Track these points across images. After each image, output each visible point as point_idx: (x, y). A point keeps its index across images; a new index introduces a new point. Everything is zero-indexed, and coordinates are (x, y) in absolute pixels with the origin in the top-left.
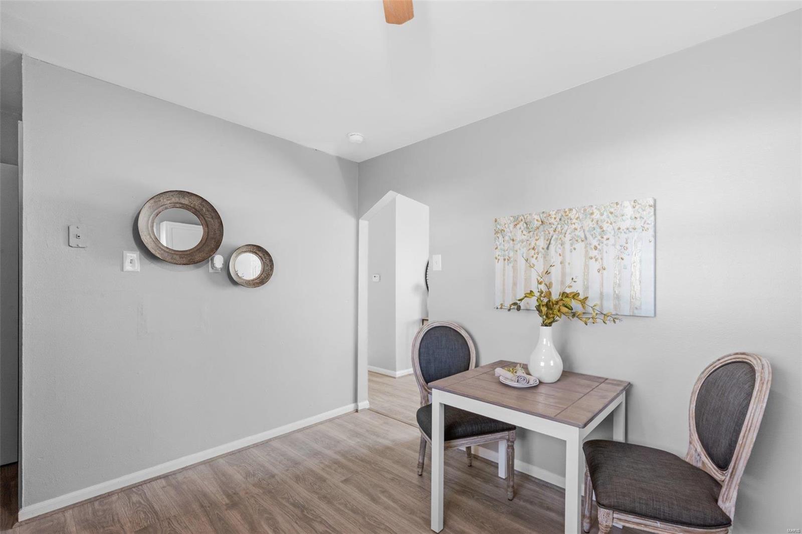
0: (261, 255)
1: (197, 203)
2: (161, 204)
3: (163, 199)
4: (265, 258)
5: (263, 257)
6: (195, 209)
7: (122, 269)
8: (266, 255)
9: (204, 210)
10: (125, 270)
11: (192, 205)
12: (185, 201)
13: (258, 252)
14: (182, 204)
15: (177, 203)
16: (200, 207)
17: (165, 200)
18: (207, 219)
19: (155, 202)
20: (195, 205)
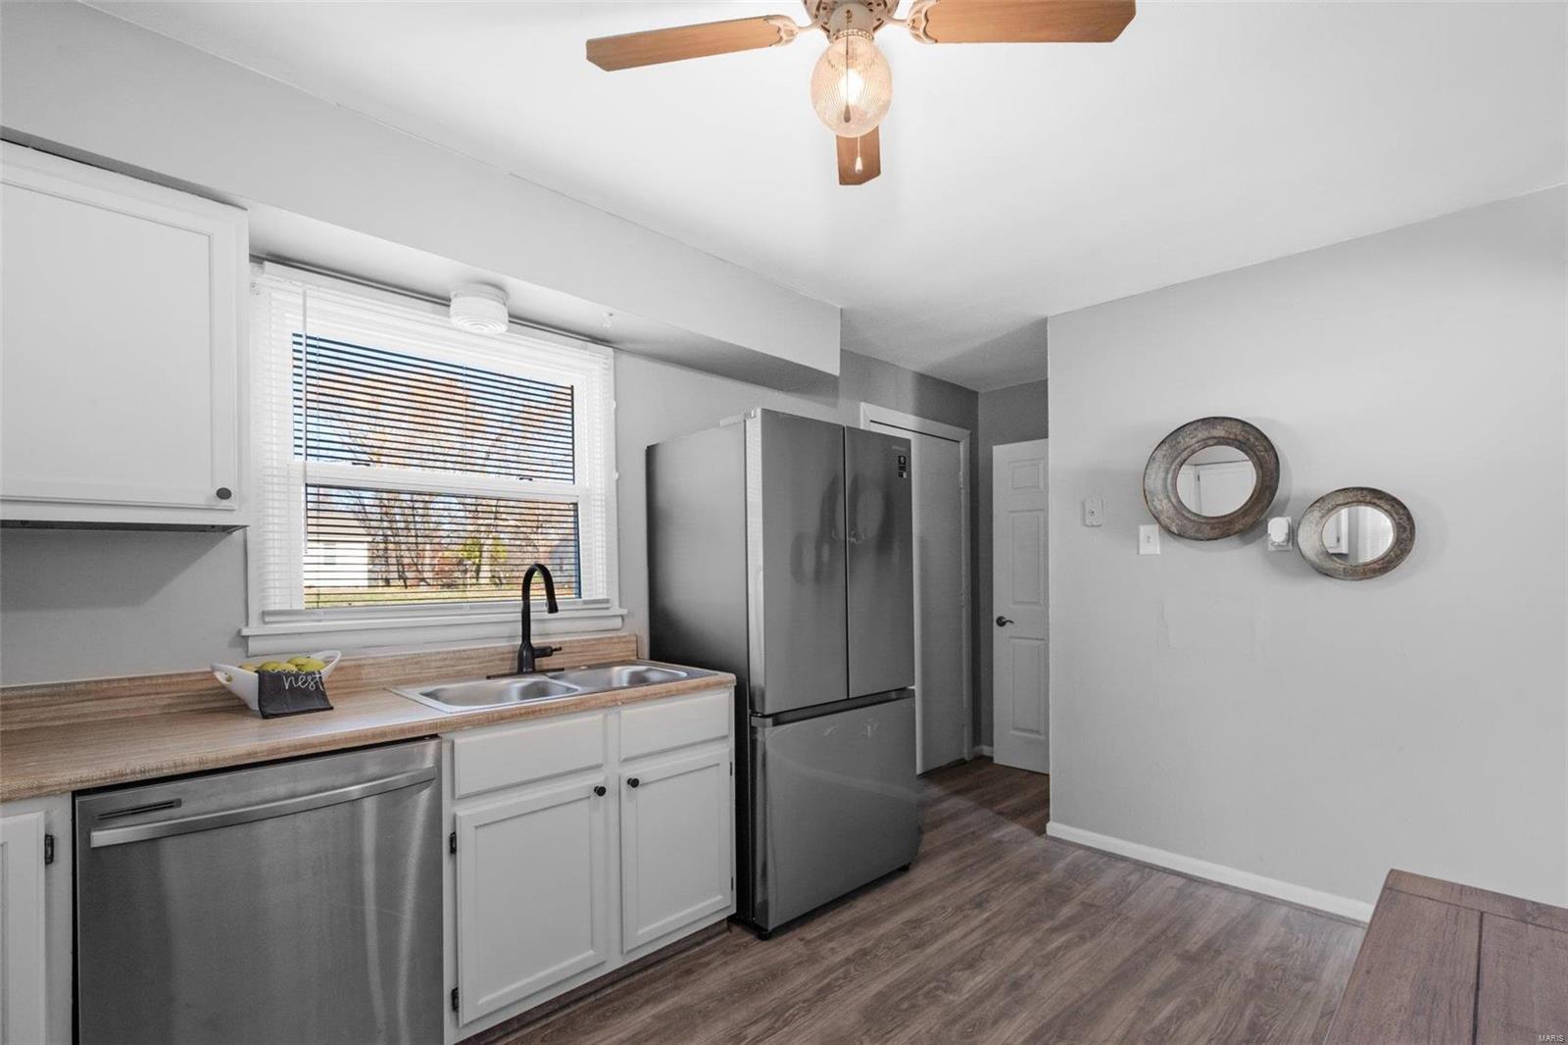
0: (1388, 507)
1: (1237, 429)
2: (1182, 446)
3: (1183, 439)
4: (1398, 514)
5: (1392, 512)
6: (1239, 441)
7: (1138, 553)
8: (1396, 506)
9: (1252, 439)
10: (1141, 552)
11: (1232, 436)
12: (1219, 432)
13: (1378, 502)
14: (1215, 438)
15: (1208, 439)
16: (1244, 437)
17: (1187, 440)
18: (1258, 453)
19: (1171, 447)
20: (1236, 435)
